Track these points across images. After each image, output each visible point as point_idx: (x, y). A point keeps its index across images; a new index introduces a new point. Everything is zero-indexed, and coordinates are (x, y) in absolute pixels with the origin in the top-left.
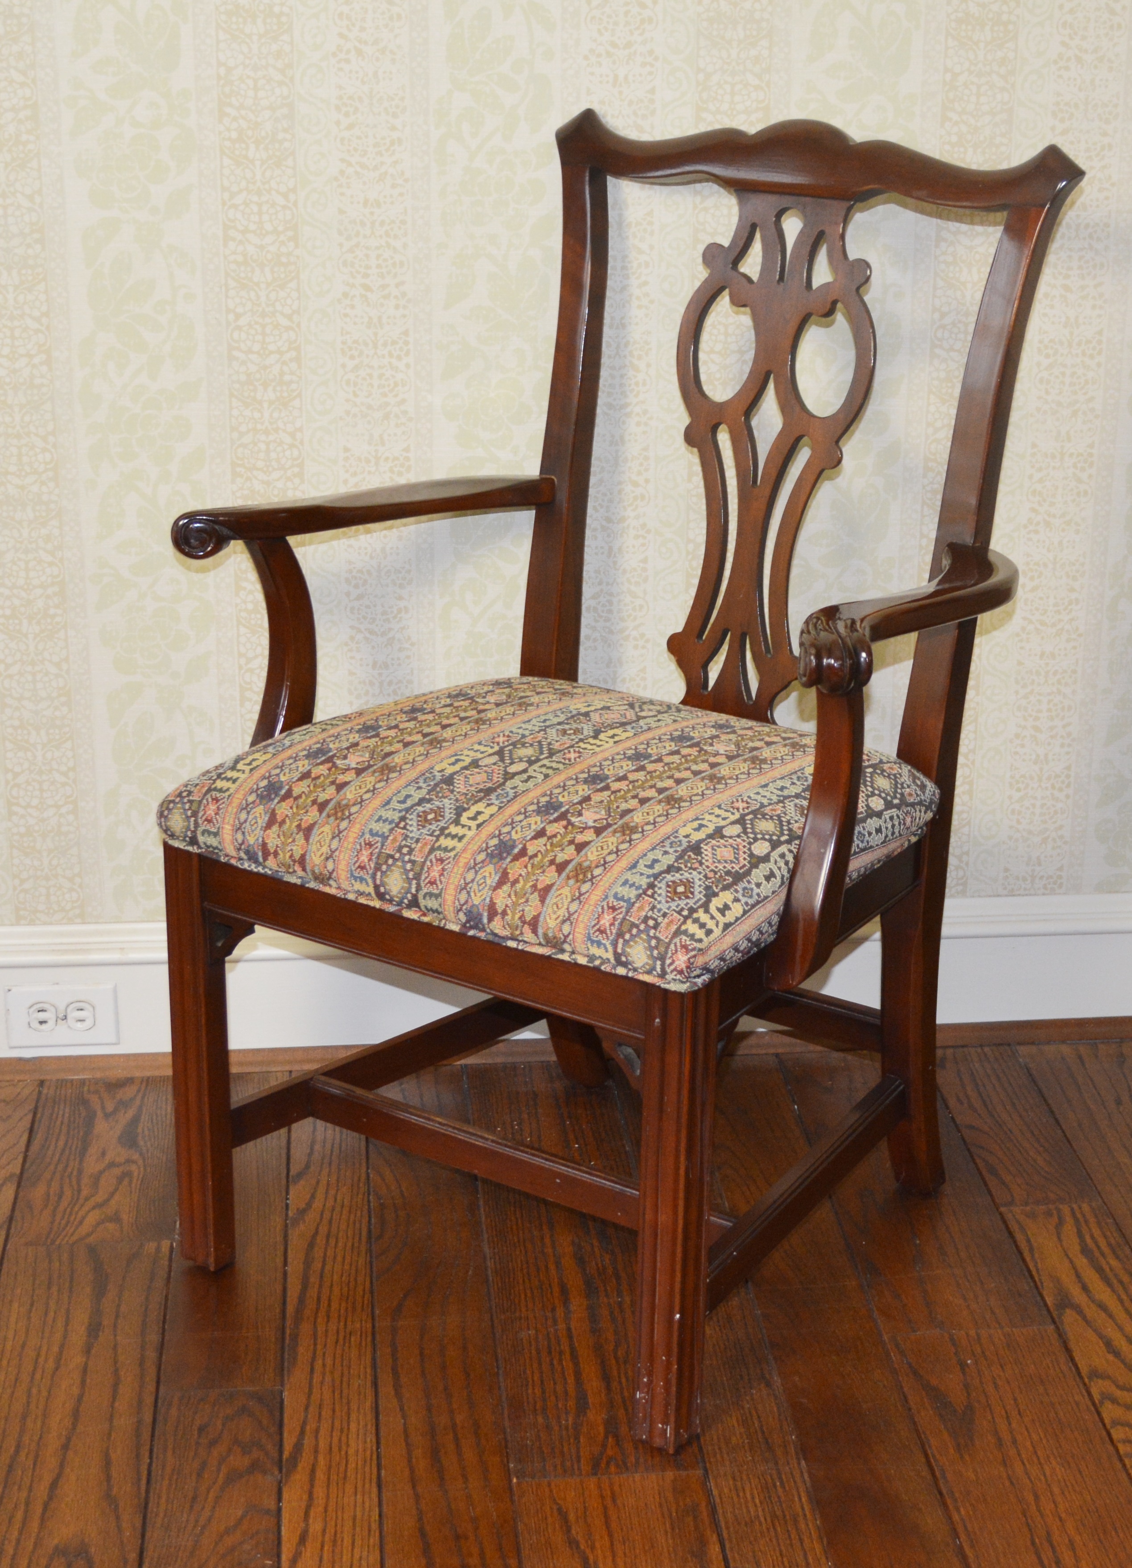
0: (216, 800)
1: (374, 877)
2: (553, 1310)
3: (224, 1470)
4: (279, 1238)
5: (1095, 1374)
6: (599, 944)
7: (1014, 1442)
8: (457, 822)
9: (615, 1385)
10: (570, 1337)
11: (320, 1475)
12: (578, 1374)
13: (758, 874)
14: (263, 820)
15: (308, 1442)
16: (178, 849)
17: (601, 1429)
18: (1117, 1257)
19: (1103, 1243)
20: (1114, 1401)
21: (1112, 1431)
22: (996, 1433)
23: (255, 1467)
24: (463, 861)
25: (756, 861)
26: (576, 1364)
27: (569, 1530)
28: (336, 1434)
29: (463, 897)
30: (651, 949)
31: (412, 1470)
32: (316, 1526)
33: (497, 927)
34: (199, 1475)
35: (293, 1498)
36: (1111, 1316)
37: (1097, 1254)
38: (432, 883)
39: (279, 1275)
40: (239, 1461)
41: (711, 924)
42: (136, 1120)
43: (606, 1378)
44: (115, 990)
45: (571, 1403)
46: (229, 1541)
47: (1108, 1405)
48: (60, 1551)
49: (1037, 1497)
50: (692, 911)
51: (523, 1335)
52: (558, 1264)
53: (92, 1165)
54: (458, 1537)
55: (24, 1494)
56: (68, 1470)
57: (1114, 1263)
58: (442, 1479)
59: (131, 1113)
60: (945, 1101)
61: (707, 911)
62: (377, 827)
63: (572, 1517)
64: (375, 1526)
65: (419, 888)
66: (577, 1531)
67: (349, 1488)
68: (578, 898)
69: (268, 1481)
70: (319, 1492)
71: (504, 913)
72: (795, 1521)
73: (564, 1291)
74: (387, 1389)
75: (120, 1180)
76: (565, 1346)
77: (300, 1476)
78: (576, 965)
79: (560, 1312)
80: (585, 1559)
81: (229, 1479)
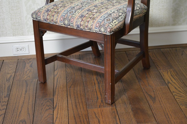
0: (40, 12)
1: (63, 22)
2: (93, 86)
3: (45, 109)
4: (53, 78)
5: (173, 92)
6: (97, 28)
7: (162, 101)
8: (75, 13)
9: (102, 96)
10: (96, 90)
11: (59, 109)
12: (97, 95)
13: (120, 18)
14: (47, 15)
15: (57, 105)
16: (35, 20)
17: (100, 102)
18: (176, 76)
19: (174, 74)
20: (176, 95)
21: (176, 100)
22: (159, 100)
23: (49, 108)
24: (76, 18)
25: (120, 16)
26: (97, 93)
27: (96, 115)
28: (62, 104)
29: (76, 23)
30: (104, 29)
31: (73, 108)
32: (59, 116)
33: (82, 27)
34: (42, 110)
35: (55, 112)
36: (176, 84)
37: (173, 76)
38: (72, 22)
39: (53, 83)
40: (47, 108)
41: (113, 25)
42: (32, 64)
43: (101, 95)
44: (28, 45)
45: (96, 98)
46: (46, 119)
47: (176, 96)
48: (21, 121)
49: (165, 109)
50: (110, 23)
51: (89, 89)
52: (94, 80)
53: (26, 70)
54: (79, 117)
55: (16, 114)
56: (22, 110)
57: (176, 77)
58: (77, 109)
59: (31, 63)
60: (150, 57)
61: (112, 23)
62: (63, 14)
63: (96, 113)
64: (67, 116)
65: (70, 23)
66: (97, 115)
67: (64, 111)
68: (93, 22)
69: (52, 110)
70: (59, 111)
71: (82, 25)
72: (129, 113)
73: (95, 83)
74: (69, 97)
75: (30, 71)
76: (95, 91)
77: (56, 109)
78: (93, 32)
79: (94, 86)
80: (98, 119)
81: (46, 110)
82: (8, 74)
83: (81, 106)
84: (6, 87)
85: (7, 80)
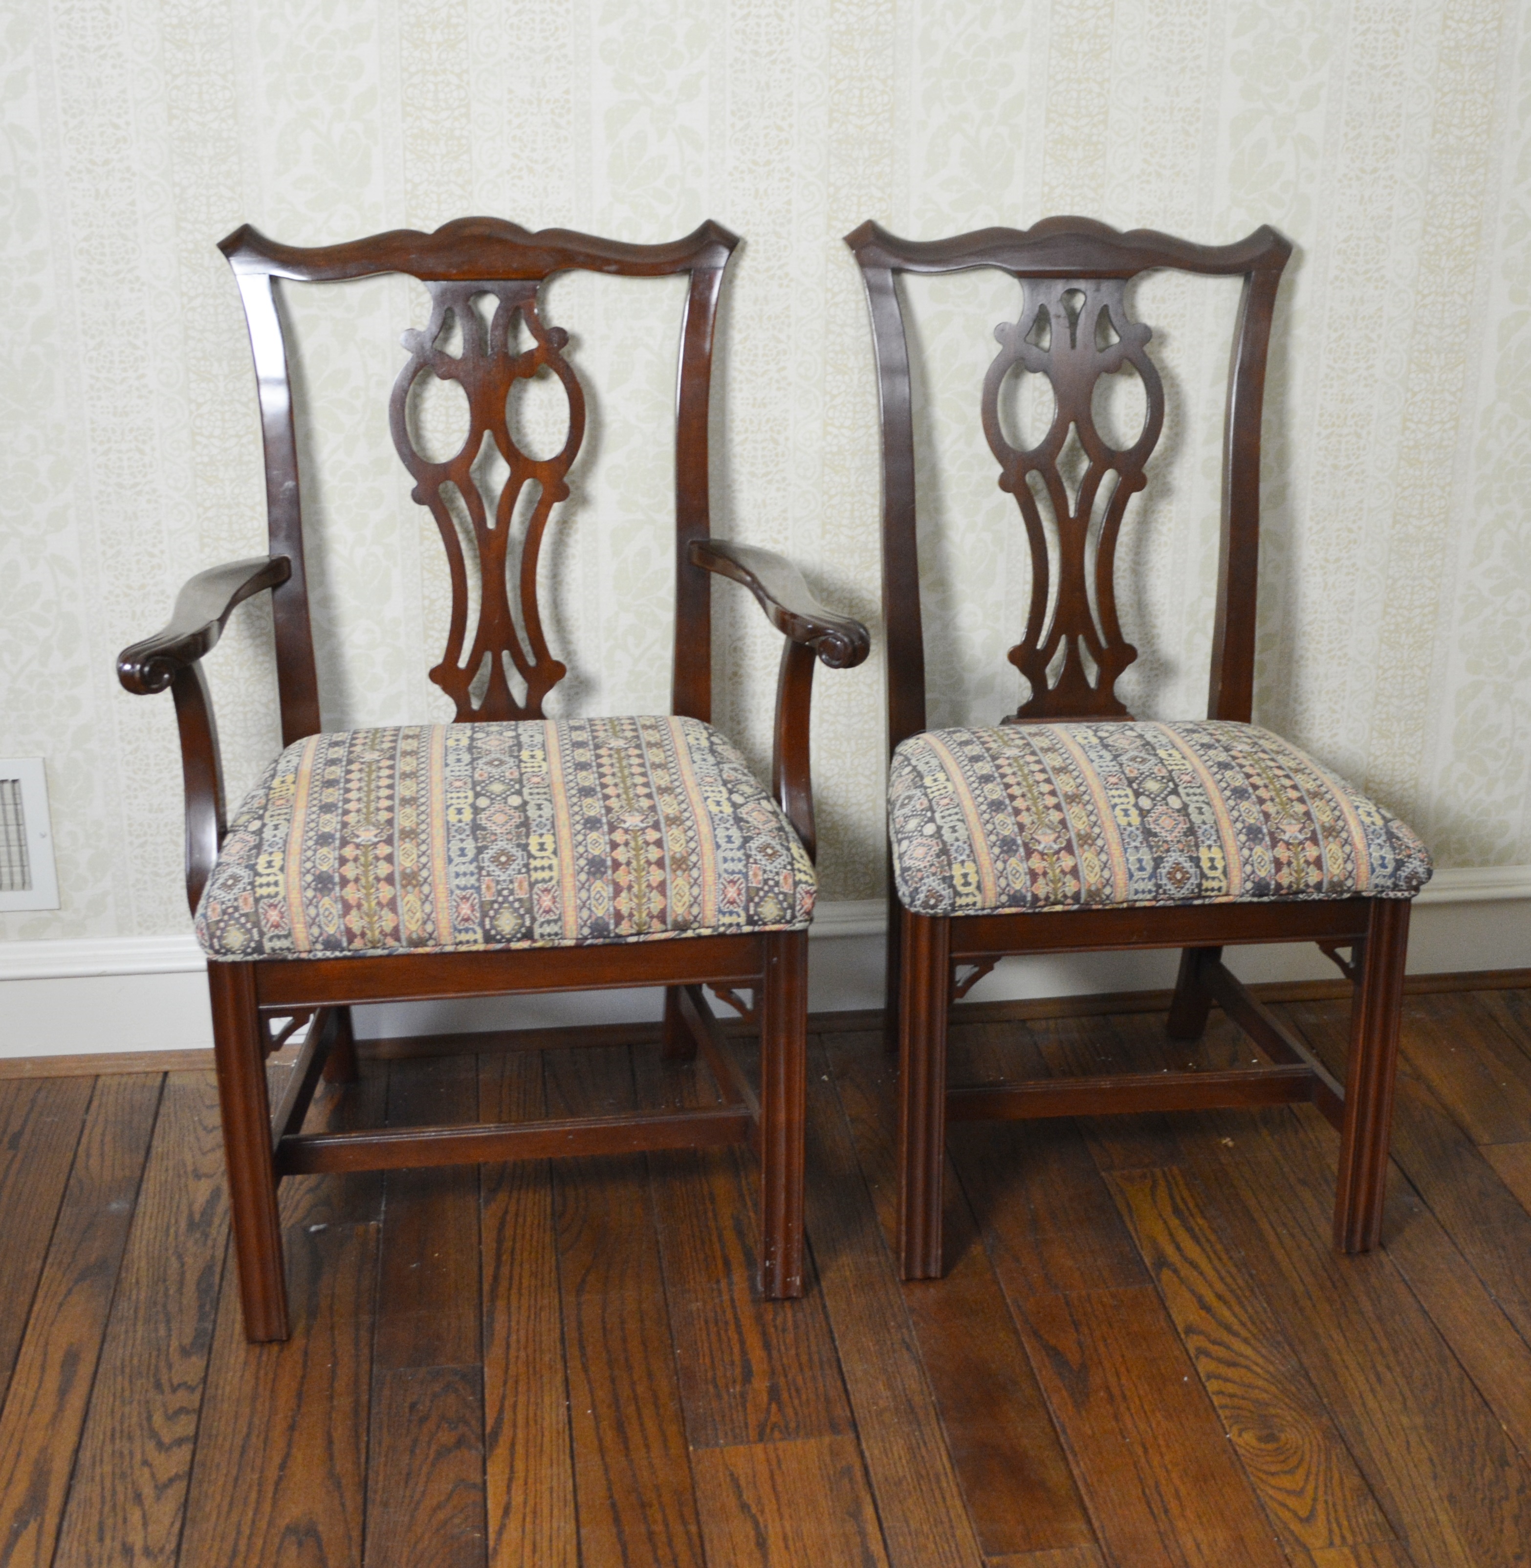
2: (718, 1282)
3: (434, 1447)
4: (474, 1218)
5: (1190, 1330)
7: (1124, 1397)
9: (775, 1353)
10: (734, 1307)
11: (520, 1449)
12: (742, 1342)
15: (508, 1415)
17: (765, 1397)
18: (1205, 1218)
19: (1191, 1205)
20: (1208, 1354)
21: (1207, 1384)
22: (1108, 1389)
23: (460, 1443)
26: (740, 1333)
27: (740, 1496)
28: (532, 1408)
31: (600, 1440)
32: (518, 1498)
34: (412, 1452)
35: (496, 1471)
36: (1201, 1273)
37: (1187, 1214)
39: (475, 1254)
40: (446, 1437)
43: (767, 1346)
45: (738, 1371)
46: (441, 1515)
47: (1203, 1360)
48: (291, 1530)
49: (1146, 1451)
51: (693, 1306)
52: (720, 1237)
54: (643, 1505)
55: (256, 1476)
56: (294, 1450)
57: (1201, 1221)
58: (627, 1448)
63: (743, 1483)
64: (570, 1497)
66: (748, 1496)
67: (546, 1460)
69: (473, 1456)
70: (520, 1465)
72: (938, 1481)
73: (727, 1263)
74: (575, 1363)
76: (729, 1315)
77: (501, 1451)
79: (723, 1284)
80: (756, 1524)
81: (439, 1455)
82: (198, 1176)
83: (651, 1426)
84: (191, 1278)
85: (192, 1225)
